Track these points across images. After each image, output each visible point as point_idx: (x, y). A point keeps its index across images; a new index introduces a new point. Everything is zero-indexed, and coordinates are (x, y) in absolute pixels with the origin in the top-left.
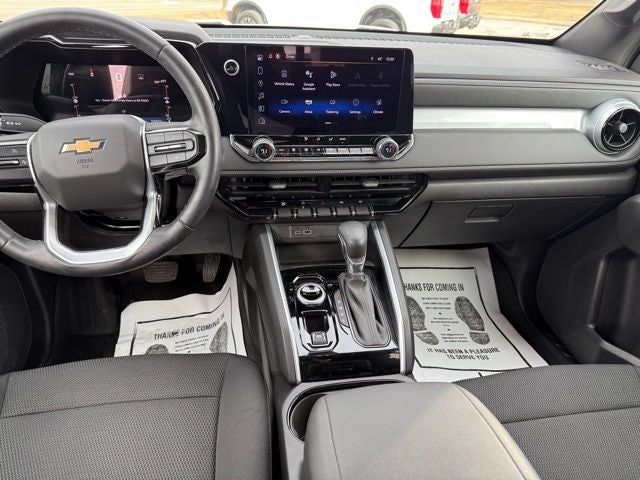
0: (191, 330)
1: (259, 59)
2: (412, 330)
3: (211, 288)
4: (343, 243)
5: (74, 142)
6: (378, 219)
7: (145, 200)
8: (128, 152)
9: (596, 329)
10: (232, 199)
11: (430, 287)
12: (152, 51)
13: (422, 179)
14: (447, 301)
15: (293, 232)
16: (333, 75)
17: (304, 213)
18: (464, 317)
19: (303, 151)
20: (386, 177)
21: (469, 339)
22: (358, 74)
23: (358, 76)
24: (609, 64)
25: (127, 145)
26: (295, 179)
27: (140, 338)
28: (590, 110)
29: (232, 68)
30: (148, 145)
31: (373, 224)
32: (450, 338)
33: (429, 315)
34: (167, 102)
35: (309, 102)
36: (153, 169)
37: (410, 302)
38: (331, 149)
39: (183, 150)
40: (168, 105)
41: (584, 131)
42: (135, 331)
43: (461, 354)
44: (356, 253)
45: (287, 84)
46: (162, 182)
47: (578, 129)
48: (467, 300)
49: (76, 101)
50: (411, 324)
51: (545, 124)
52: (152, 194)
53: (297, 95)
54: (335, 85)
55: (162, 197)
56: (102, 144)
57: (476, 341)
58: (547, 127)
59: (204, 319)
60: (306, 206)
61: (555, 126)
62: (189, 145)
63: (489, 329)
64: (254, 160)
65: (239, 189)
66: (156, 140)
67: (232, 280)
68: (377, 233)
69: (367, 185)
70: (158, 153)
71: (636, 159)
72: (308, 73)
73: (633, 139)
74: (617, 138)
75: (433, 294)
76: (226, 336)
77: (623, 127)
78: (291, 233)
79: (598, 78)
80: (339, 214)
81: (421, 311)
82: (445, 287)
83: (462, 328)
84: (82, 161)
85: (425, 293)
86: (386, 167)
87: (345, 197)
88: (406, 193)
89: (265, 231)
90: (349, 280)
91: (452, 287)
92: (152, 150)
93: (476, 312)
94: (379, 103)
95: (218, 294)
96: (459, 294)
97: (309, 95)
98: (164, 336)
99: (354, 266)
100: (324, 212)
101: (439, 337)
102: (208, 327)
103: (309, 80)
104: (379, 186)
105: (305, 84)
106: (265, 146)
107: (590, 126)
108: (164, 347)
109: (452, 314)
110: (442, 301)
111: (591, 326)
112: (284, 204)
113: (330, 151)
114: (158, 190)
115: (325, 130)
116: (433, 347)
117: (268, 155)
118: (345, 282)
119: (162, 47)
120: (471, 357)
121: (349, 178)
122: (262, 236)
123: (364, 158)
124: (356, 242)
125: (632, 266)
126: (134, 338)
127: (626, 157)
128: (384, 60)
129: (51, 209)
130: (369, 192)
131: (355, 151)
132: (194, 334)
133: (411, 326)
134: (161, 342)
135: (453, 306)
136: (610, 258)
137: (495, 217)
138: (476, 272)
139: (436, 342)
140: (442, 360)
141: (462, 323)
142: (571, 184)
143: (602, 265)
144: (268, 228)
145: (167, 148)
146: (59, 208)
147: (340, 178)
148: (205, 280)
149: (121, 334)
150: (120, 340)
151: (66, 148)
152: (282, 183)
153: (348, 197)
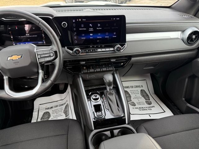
0: (57, 106)
1: (74, 21)
2: (128, 101)
3: (63, 92)
4: (105, 81)
5: (12, 56)
6: (116, 71)
7: (38, 73)
8: (31, 58)
9: (185, 100)
10: (67, 68)
11: (132, 87)
12: (36, 23)
13: (129, 57)
14: (138, 91)
15: (88, 76)
16: (99, 25)
17: (92, 70)
18: (143, 96)
19: (90, 51)
20: (118, 57)
21: (145, 103)
22: (107, 24)
23: (107, 25)
24: (189, 15)
25: (30, 56)
26: (88, 60)
27: (41, 110)
28: (183, 31)
29: (64, 25)
30: (37, 55)
31: (114, 72)
32: (139, 103)
33: (133, 96)
34: (43, 36)
35: (91, 35)
36: (40, 63)
37: (126, 92)
38: (99, 49)
39: (50, 56)
40: (44, 37)
41: (181, 38)
42: (39, 107)
43: (143, 109)
44: (110, 84)
45: (84, 29)
46: (43, 67)
47: (179, 37)
48: (144, 90)
49: (12, 37)
50: (127, 99)
51: (169, 36)
52: (40, 71)
53: (87, 33)
54: (100, 28)
55: (44, 72)
56: (22, 56)
57: (148, 104)
58: (170, 38)
59: (61, 102)
60: (92, 68)
61: (172, 37)
62: (52, 55)
63: (151, 100)
64: (74, 55)
65: (69, 64)
66: (40, 53)
67: (69, 89)
68: (116, 75)
69: (112, 60)
70: (41, 58)
71: (198, 46)
72: (90, 25)
73: (197, 40)
74: (192, 40)
75: (134, 89)
76: (69, 108)
77: (194, 37)
78: (88, 77)
79: (186, 21)
80: (103, 70)
81: (130, 95)
82: (137, 87)
83: (143, 100)
84: (15, 63)
85: (131, 89)
86: (118, 54)
87: (105, 64)
88: (125, 62)
89: (79, 77)
90: (108, 93)
91: (139, 87)
92: (39, 57)
93: (147, 94)
94: (115, 33)
95: (65, 93)
96: (141, 88)
97: (91, 32)
98: (48, 108)
99: (109, 89)
100: (98, 70)
101: (136, 103)
102: (62, 105)
103: (91, 27)
104: (116, 60)
105: (90, 29)
106: (77, 50)
107: (183, 36)
108: (49, 112)
109: (139, 95)
110: (136, 91)
111: (184, 99)
112: (85, 68)
113: (99, 50)
114: (42, 70)
115: (97, 43)
116: (134, 107)
117: (79, 53)
118: (106, 94)
119: (40, 21)
120: (146, 110)
121: (106, 58)
122: (78, 79)
123: (110, 52)
124: (110, 81)
125: (196, 80)
126: (39, 110)
127: (195, 46)
128: (116, 19)
129: (6, 78)
130: (112, 62)
131: (108, 49)
132: (58, 108)
133: (127, 100)
134: (47, 111)
135: (140, 93)
136: (189, 77)
137: (153, 66)
138: (146, 81)
139: (135, 105)
140: (137, 111)
141: (143, 98)
142: (177, 55)
143: (187, 80)
144: (80, 76)
145: (44, 56)
146: (9, 78)
147: (103, 59)
148: (60, 89)
149: (34, 109)
150: (34, 111)
151: (9, 59)
152: (84, 61)
153: (106, 65)
